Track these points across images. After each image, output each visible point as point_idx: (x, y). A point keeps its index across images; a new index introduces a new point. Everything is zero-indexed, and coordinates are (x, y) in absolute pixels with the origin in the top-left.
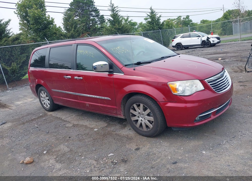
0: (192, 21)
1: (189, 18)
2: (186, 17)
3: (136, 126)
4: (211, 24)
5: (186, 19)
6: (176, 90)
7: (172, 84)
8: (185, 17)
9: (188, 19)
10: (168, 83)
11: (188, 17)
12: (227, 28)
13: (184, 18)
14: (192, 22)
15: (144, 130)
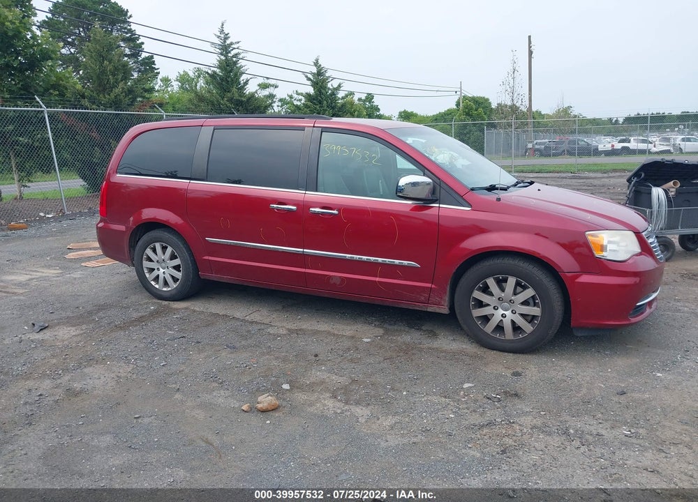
0: (379, 109)
1: (373, 102)
2: (367, 98)
3: (484, 329)
4: (453, 123)
5: (364, 101)
6: (603, 248)
7: (592, 235)
8: (363, 98)
9: (370, 102)
10: (587, 233)
11: (370, 97)
12: (469, 138)
13: (360, 99)
14: (378, 113)
15: (507, 338)
